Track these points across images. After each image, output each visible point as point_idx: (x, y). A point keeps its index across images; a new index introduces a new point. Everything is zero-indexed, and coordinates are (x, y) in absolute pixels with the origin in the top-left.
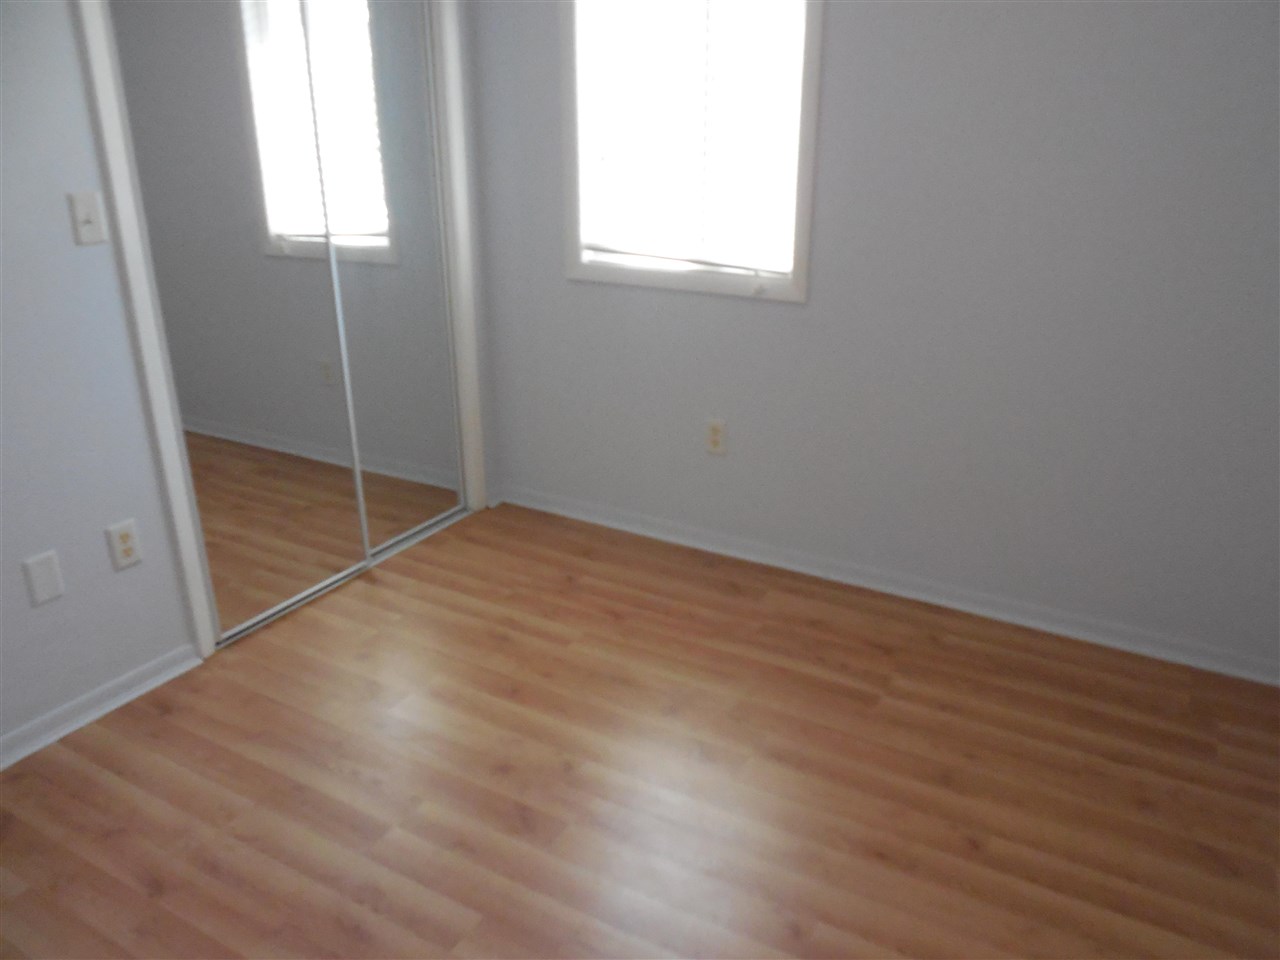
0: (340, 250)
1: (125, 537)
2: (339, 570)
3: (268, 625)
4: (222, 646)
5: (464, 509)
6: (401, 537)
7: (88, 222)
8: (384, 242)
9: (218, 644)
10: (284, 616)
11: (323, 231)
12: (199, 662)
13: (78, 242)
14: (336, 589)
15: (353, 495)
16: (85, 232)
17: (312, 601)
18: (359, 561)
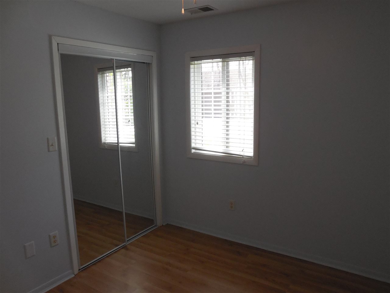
0: (122, 147)
1: (55, 237)
2: (117, 246)
3: (94, 264)
4: (80, 271)
5: (156, 226)
6: (136, 235)
7: (52, 145)
8: (134, 145)
9: (79, 270)
10: (99, 261)
11: (116, 142)
12: (73, 276)
13: (49, 151)
14: (116, 252)
15: (122, 221)
16: (51, 148)
17: (108, 256)
18: (124, 243)
